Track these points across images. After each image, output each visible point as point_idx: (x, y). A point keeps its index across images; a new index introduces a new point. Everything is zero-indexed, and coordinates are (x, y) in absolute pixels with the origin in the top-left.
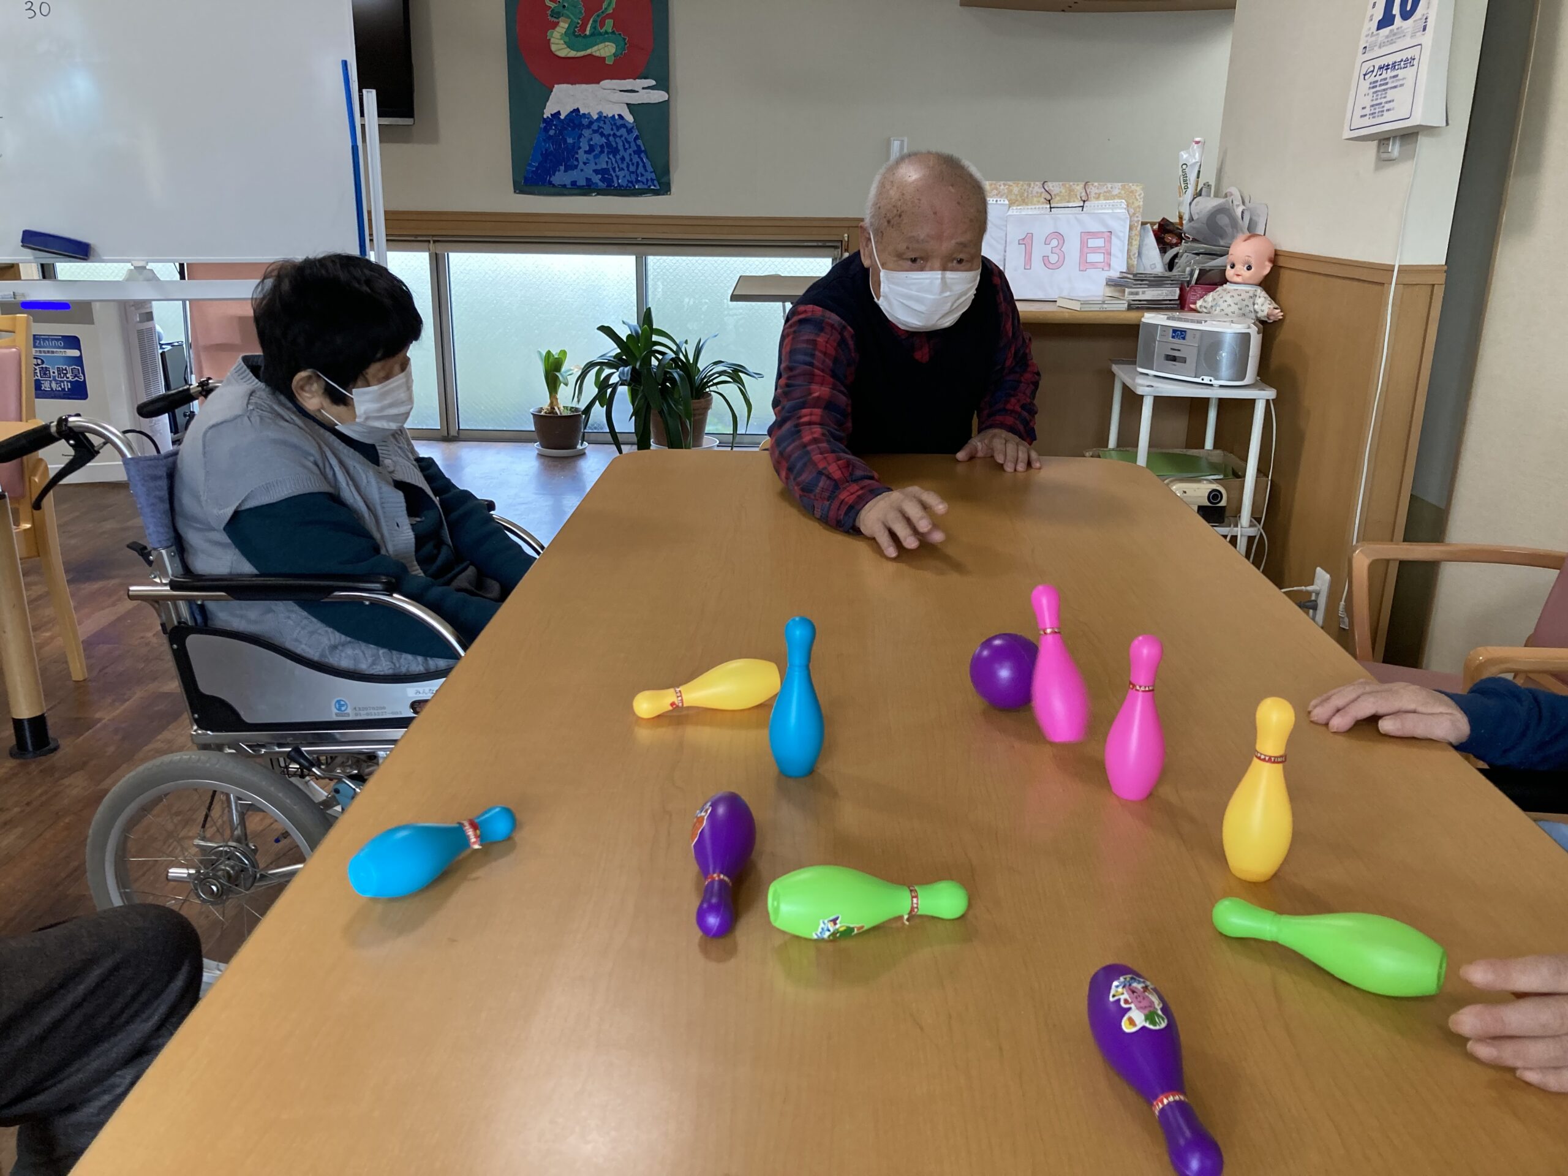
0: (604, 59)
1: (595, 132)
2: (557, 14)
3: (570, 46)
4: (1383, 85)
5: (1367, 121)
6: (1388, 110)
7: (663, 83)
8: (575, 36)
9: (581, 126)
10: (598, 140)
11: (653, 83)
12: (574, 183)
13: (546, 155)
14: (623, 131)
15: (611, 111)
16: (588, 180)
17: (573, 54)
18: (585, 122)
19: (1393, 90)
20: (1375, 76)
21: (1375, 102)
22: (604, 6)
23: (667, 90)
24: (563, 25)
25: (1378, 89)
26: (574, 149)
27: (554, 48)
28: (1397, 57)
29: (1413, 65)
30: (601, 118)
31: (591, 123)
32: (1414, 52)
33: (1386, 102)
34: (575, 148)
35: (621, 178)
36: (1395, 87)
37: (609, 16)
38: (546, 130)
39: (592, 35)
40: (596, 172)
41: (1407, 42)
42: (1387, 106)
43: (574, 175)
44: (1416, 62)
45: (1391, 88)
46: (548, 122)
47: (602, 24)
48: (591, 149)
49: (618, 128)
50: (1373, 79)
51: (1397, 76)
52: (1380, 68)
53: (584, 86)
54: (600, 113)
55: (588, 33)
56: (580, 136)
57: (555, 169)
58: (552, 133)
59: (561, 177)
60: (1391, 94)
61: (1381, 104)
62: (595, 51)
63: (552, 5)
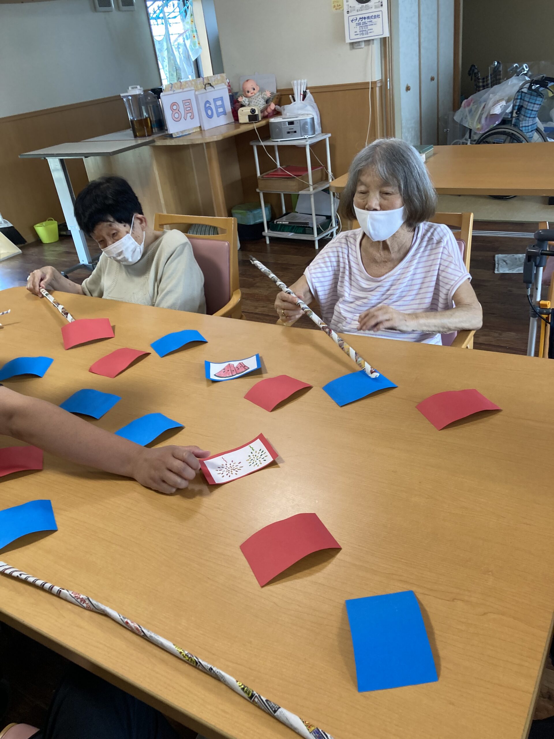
4: (365, 24)
5: (358, 36)
6: (370, 32)
19: (370, 26)
20: (358, 21)
21: (361, 30)
25: (361, 25)
28: (370, 15)
29: (379, 18)
32: (380, 13)
33: (369, 30)
36: (372, 25)
41: (373, 10)
42: (369, 31)
44: (381, 16)
45: (370, 25)
50: (357, 22)
51: (372, 21)
52: (360, 18)
60: (369, 27)
61: (366, 30)
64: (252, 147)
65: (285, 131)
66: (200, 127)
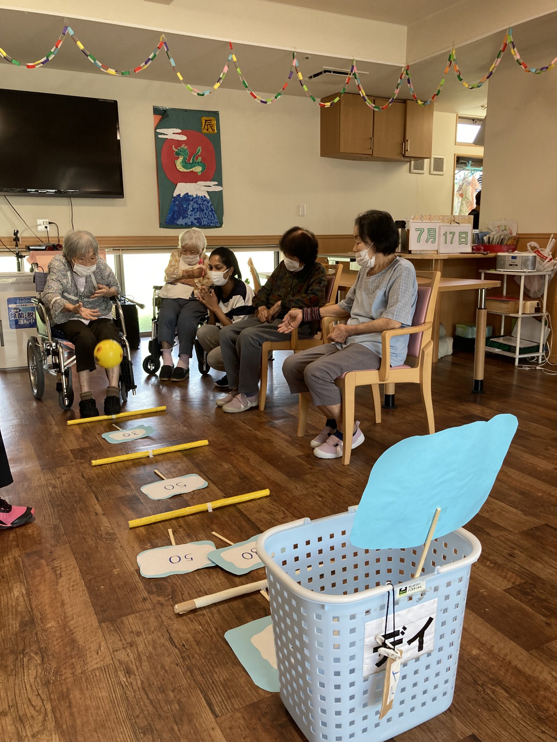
0: (197, 173)
1: (195, 202)
2: (178, 154)
3: (184, 167)
7: (220, 184)
8: (185, 164)
9: (189, 200)
10: (196, 206)
11: (216, 183)
12: (186, 224)
13: (174, 212)
14: (206, 202)
15: (200, 194)
16: (192, 222)
17: (185, 170)
18: (191, 198)
22: (197, 151)
23: (222, 186)
24: (181, 159)
26: (186, 210)
27: (178, 168)
30: (197, 197)
31: (193, 199)
35: (205, 222)
37: (199, 156)
38: (174, 202)
39: (193, 163)
40: (195, 219)
43: (186, 220)
46: (175, 198)
47: (197, 159)
48: (193, 209)
49: (204, 201)
53: (190, 184)
54: (197, 195)
55: (191, 162)
56: (189, 205)
57: (178, 219)
58: (177, 203)
59: (181, 221)
62: (194, 169)
63: (176, 150)
64: (480, 273)
65: (507, 263)
66: (437, 251)
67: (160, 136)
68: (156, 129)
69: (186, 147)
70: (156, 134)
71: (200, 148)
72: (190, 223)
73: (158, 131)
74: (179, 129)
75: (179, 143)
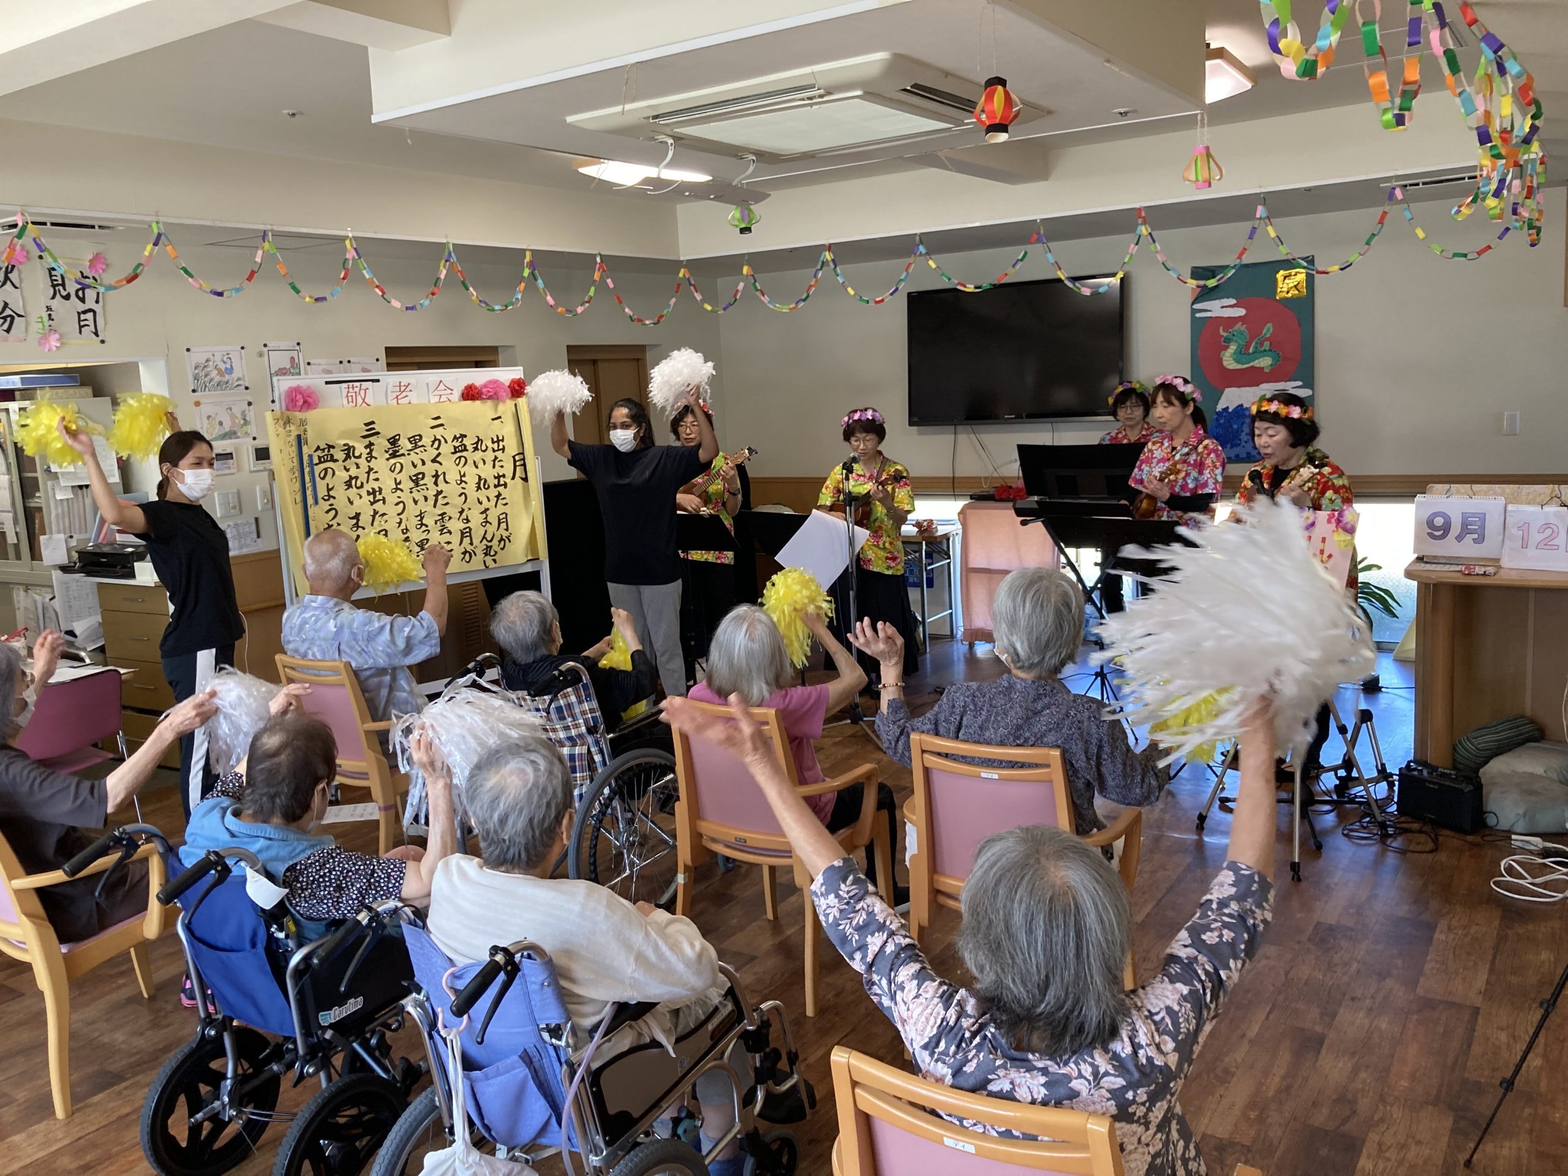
0: (1263, 368)
2: (1228, 341)
3: (1238, 361)
7: (1310, 384)
8: (1242, 354)
9: (1244, 416)
11: (1300, 383)
12: (1237, 456)
16: (1248, 454)
17: (1239, 366)
22: (1265, 331)
23: (1312, 388)
24: (1233, 348)
27: (1225, 363)
34: (1239, 431)
37: (1267, 339)
38: (1217, 420)
39: (1254, 352)
46: (1219, 414)
47: (1262, 344)
53: (1247, 389)
55: (1251, 351)
56: (1243, 424)
58: (1222, 421)
62: (1256, 363)
63: (1225, 334)
67: (1198, 315)
68: (1193, 303)
69: (1243, 328)
70: (1194, 311)
71: (1269, 326)
72: (1244, 455)
73: (1196, 306)
74: (1233, 297)
75: (1230, 322)
